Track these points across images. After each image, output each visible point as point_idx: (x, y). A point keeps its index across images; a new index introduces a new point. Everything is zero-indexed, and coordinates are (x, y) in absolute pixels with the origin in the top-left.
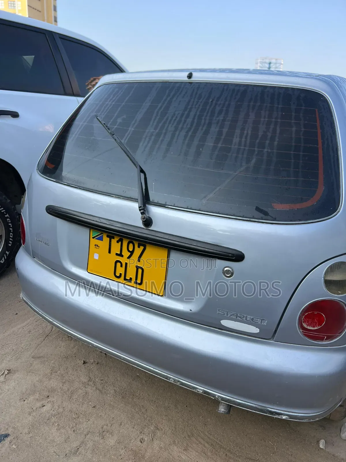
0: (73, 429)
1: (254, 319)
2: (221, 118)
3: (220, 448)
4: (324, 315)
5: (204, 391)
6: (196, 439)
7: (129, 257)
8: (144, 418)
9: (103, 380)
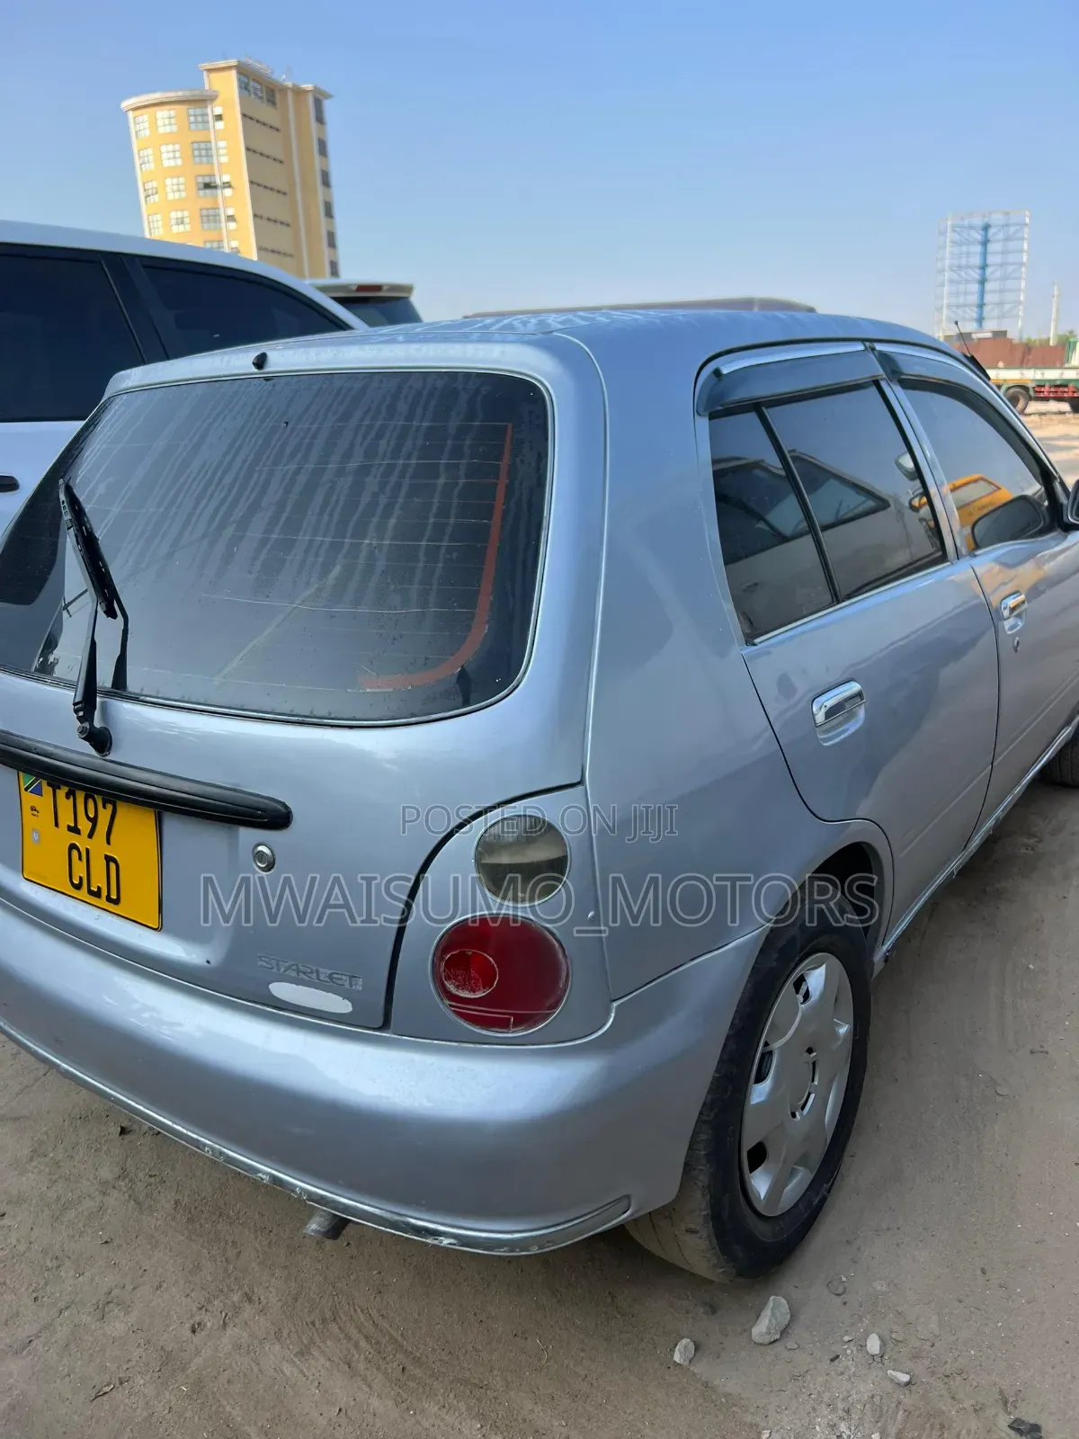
0: (35, 1295)
1: (335, 976)
2: (293, 467)
3: (394, 1352)
4: (491, 959)
5: (272, 1176)
6: (340, 1328)
7: (90, 836)
8: (226, 1270)
9: (155, 1176)
